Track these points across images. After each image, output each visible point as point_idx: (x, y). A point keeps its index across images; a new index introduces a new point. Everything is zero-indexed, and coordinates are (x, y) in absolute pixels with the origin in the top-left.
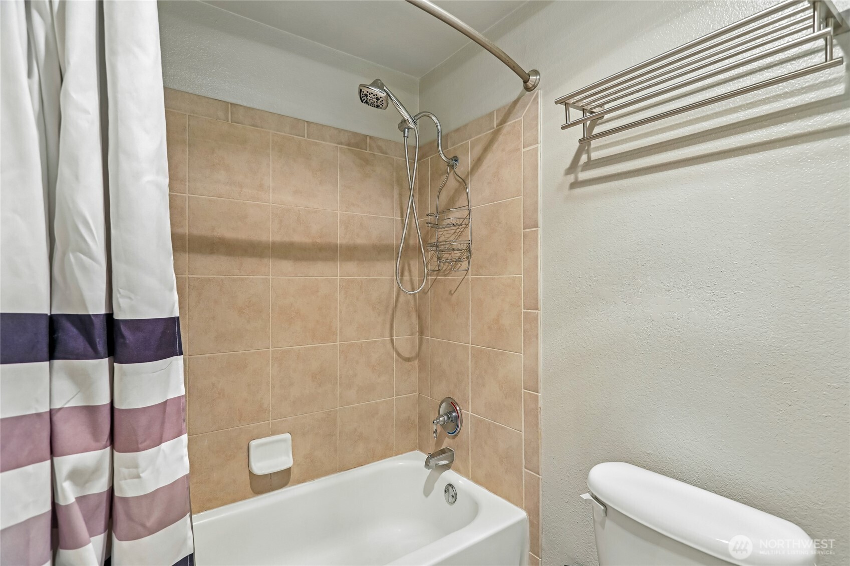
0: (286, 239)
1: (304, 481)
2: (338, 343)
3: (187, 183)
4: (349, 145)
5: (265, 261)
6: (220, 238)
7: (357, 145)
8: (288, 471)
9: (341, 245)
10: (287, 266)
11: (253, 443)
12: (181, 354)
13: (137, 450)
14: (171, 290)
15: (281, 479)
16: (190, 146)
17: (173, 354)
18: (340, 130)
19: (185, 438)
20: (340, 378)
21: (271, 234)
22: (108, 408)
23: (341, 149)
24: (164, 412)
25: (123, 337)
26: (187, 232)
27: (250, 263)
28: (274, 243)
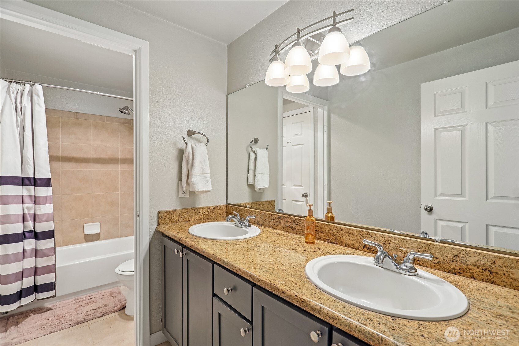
0: (98, 157)
1: (106, 239)
2: (119, 193)
3: (61, 139)
4: (123, 123)
5: (90, 164)
6: (72, 157)
7: (127, 123)
8: (98, 235)
9: (120, 159)
10: (98, 166)
11: (85, 225)
12: (51, 186)
13: (40, 205)
14: (49, 172)
15: (96, 237)
16: (61, 128)
17: (49, 186)
18: (119, 118)
19: (52, 205)
20: (120, 204)
21: (92, 155)
22: (34, 196)
23: (120, 125)
24: (47, 198)
25: (37, 182)
26: (61, 155)
27: (84, 165)
28: (93, 158)
